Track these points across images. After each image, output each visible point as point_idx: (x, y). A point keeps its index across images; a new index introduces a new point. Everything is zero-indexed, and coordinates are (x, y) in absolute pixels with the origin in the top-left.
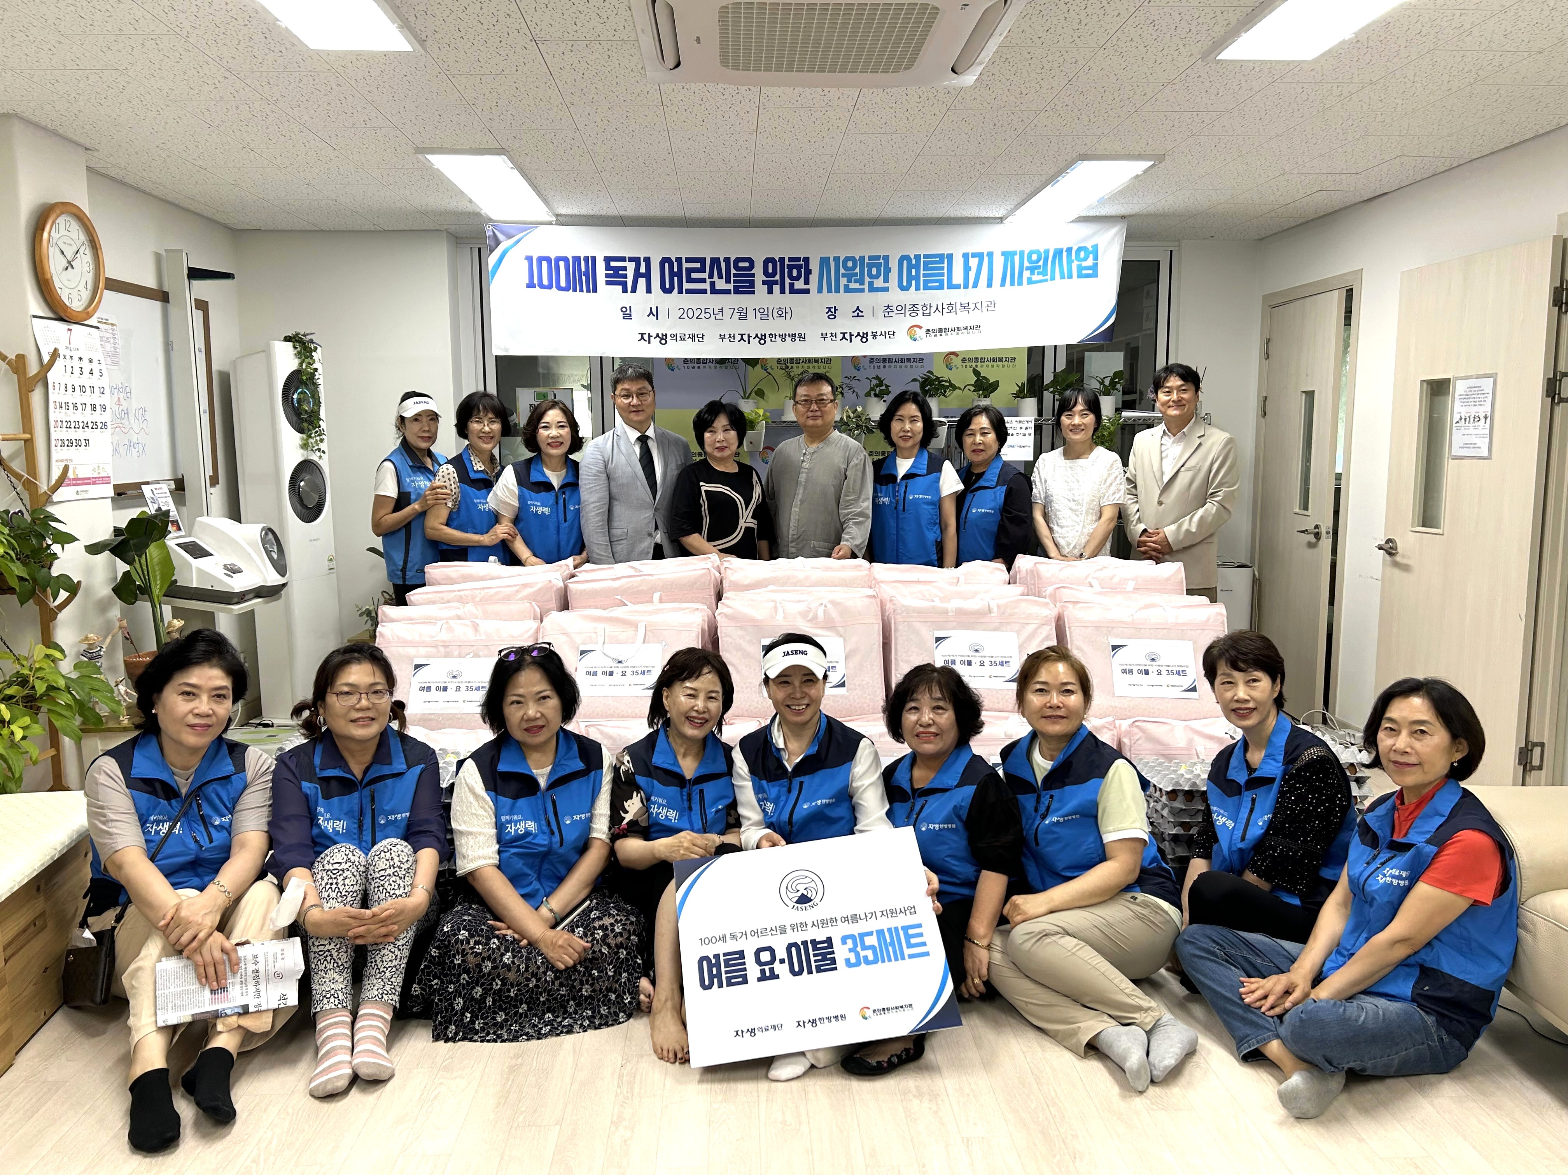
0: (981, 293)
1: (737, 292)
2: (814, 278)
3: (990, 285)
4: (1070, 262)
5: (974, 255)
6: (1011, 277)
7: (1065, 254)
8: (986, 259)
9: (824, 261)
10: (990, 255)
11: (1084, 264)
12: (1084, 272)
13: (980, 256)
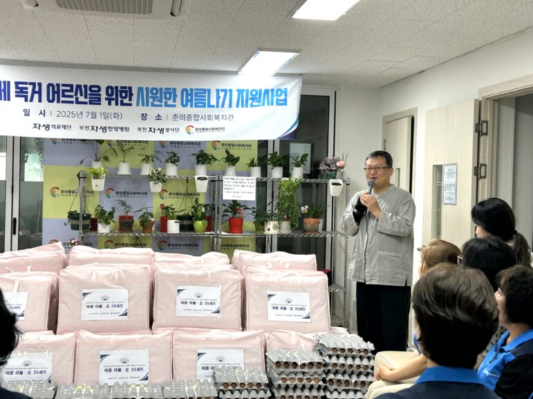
0: (226, 111)
1: (91, 103)
2: (134, 98)
3: (230, 106)
4: (273, 96)
5: (222, 90)
6: (242, 102)
7: (270, 92)
8: (228, 93)
9: (140, 89)
10: (231, 91)
11: (280, 98)
12: (280, 102)
13: (225, 91)
